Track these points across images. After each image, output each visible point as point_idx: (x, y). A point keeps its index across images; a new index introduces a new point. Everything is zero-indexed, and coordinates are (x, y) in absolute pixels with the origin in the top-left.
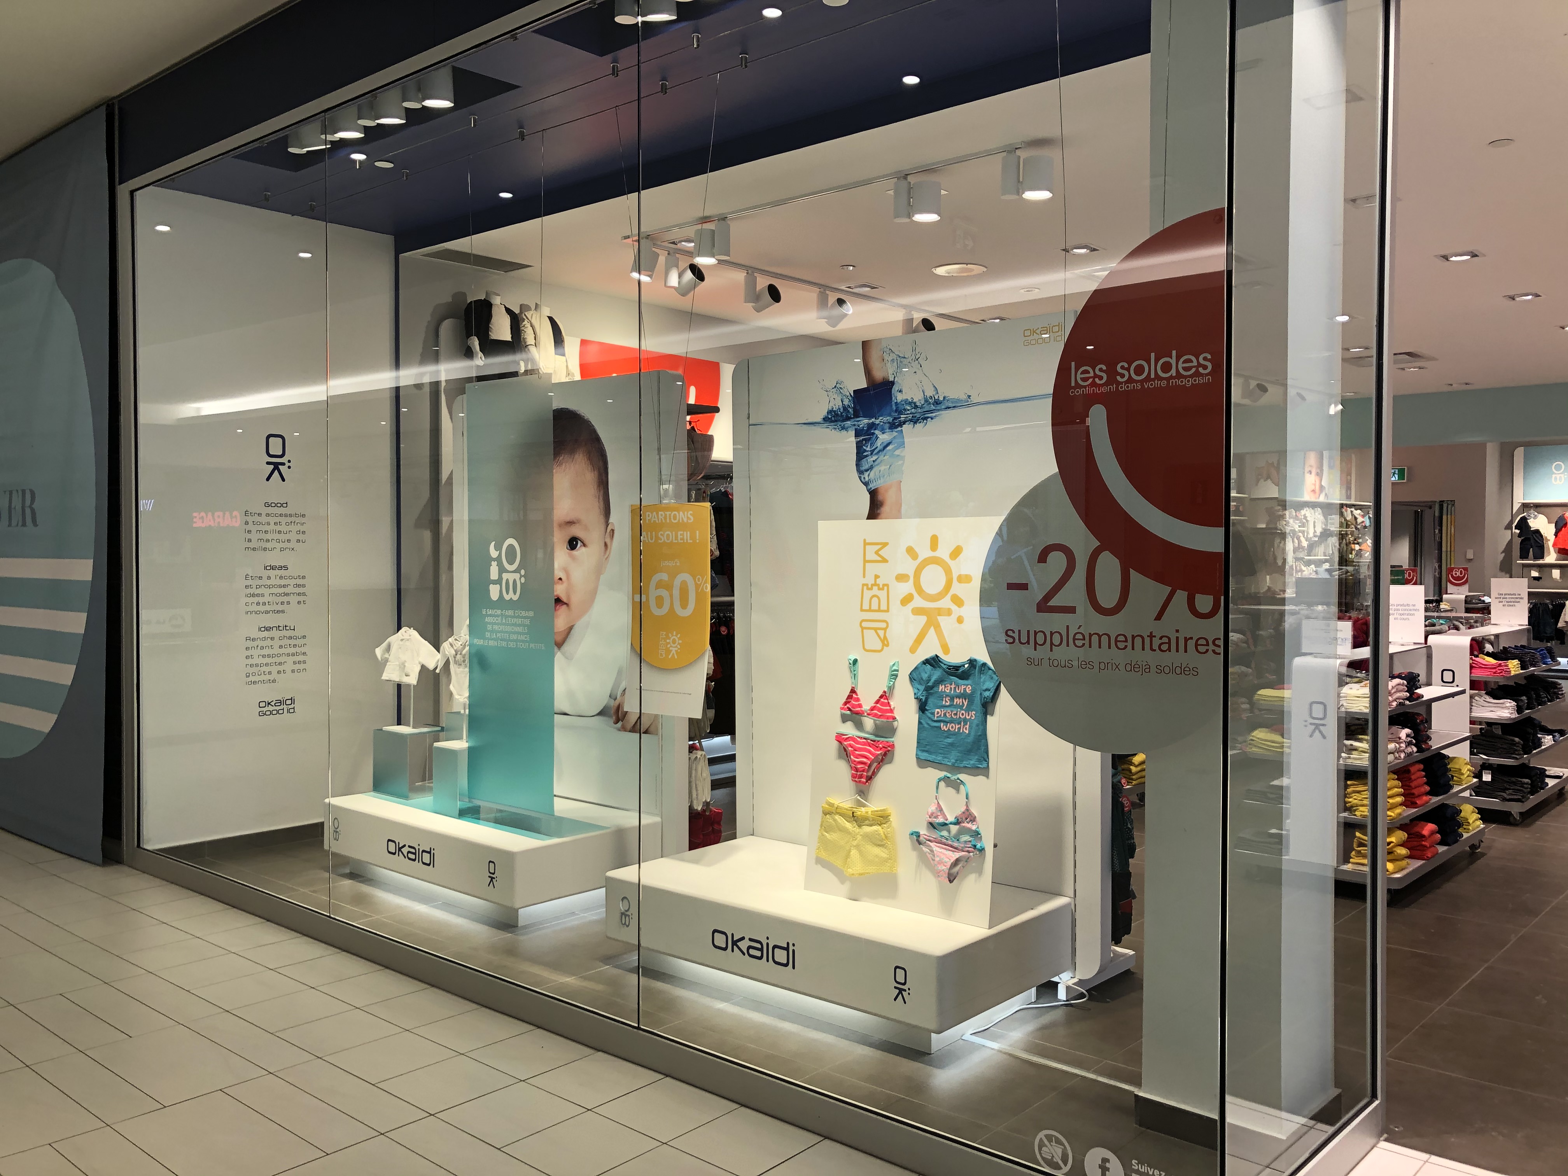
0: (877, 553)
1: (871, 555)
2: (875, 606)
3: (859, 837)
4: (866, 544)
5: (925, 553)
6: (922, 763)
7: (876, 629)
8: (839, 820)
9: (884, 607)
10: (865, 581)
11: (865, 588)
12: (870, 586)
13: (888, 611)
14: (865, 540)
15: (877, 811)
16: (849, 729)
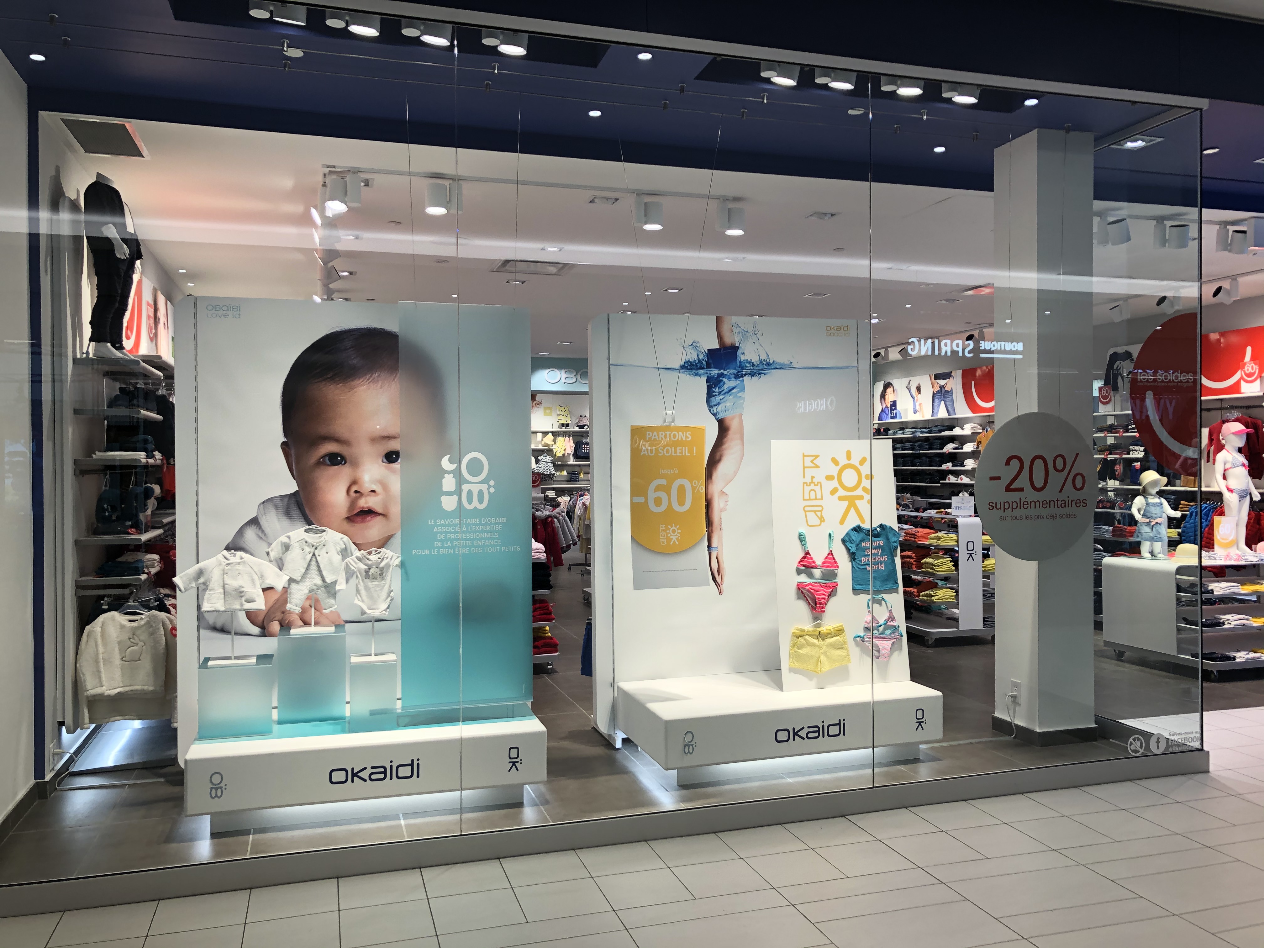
0: (812, 462)
1: (808, 463)
2: (813, 497)
3: (824, 647)
4: (804, 456)
5: (843, 461)
6: (856, 591)
7: (815, 512)
8: (810, 640)
9: (819, 497)
10: (805, 480)
11: (805, 484)
12: (808, 484)
13: (822, 499)
14: (803, 453)
15: (837, 627)
16: (803, 578)
